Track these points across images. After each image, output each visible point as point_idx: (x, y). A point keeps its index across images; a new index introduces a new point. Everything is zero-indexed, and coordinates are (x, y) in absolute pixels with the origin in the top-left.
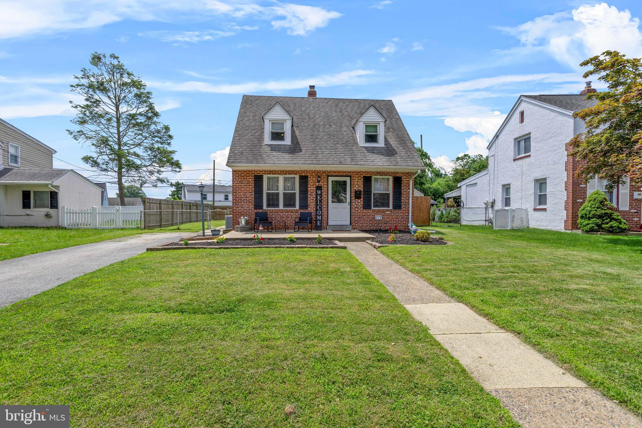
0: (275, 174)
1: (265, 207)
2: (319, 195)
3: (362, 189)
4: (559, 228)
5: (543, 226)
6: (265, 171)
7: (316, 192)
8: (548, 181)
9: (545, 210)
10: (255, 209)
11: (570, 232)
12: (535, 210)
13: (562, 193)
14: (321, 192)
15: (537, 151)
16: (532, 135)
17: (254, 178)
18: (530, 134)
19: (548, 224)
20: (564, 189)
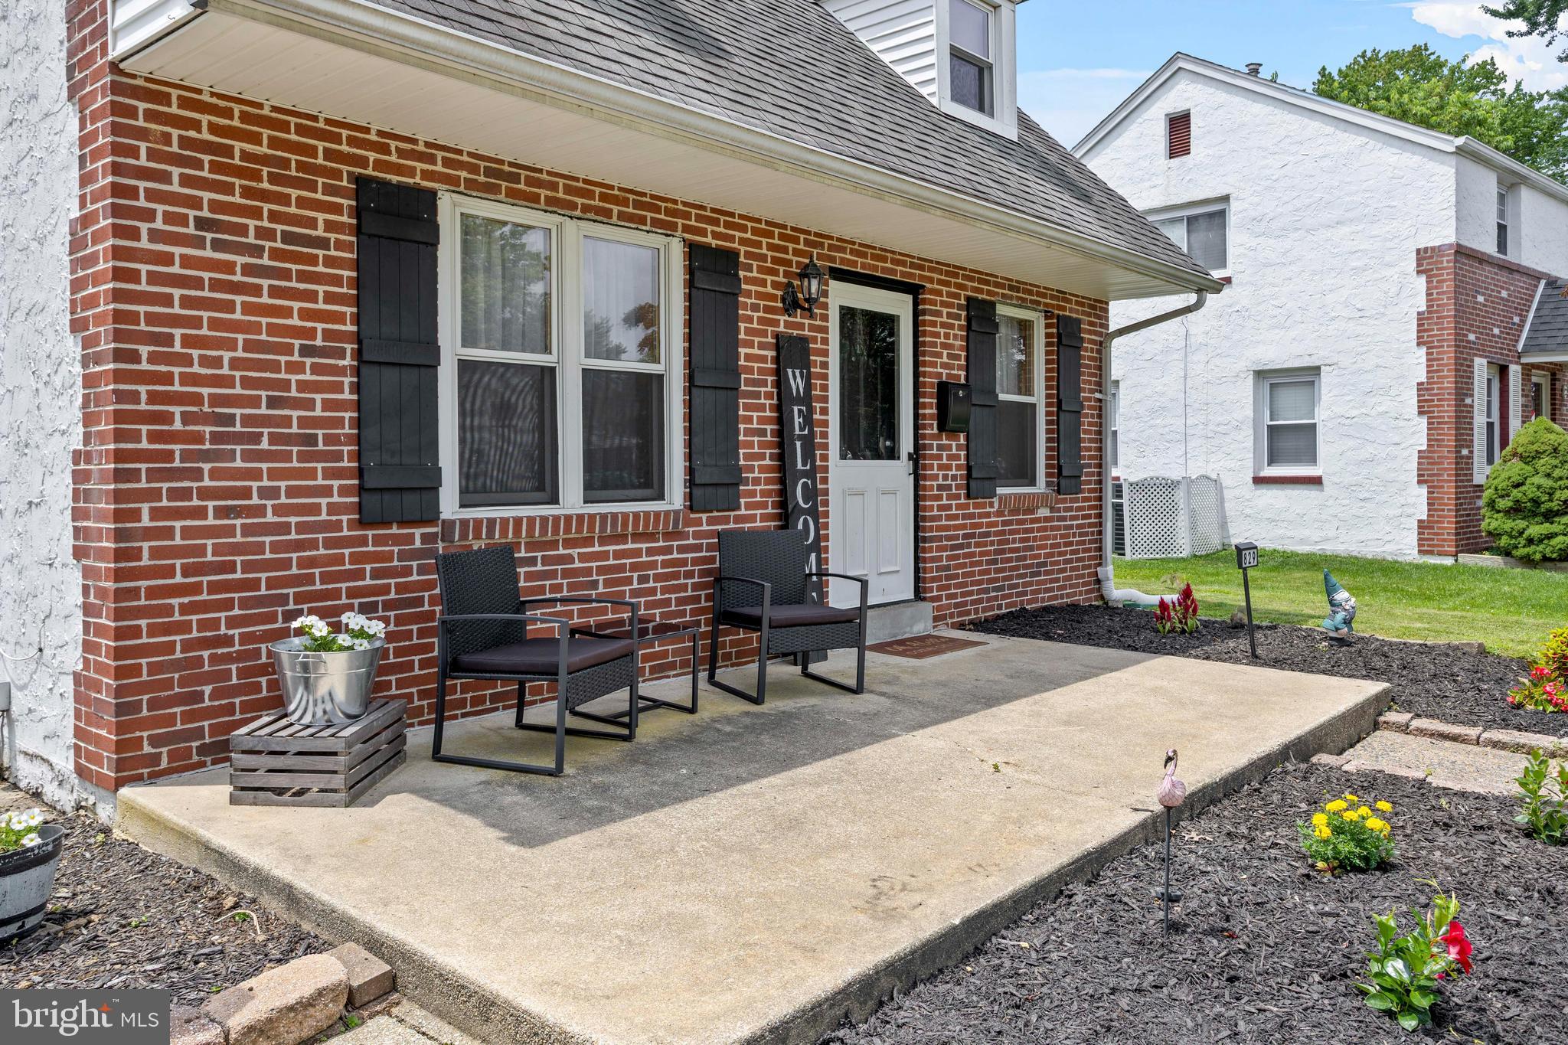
0: (532, 200)
1: (449, 504)
2: (799, 401)
3: (963, 373)
4: (1389, 548)
5: (1302, 541)
6: (453, 157)
7: (780, 383)
8: (1326, 378)
9: (1317, 481)
10: (362, 523)
11: (1449, 561)
12: (1258, 481)
13: (1402, 423)
14: (809, 387)
15: (1266, 265)
16: (1234, 206)
17: (358, 212)
18: (1226, 198)
19: (1332, 533)
20: (1415, 410)
